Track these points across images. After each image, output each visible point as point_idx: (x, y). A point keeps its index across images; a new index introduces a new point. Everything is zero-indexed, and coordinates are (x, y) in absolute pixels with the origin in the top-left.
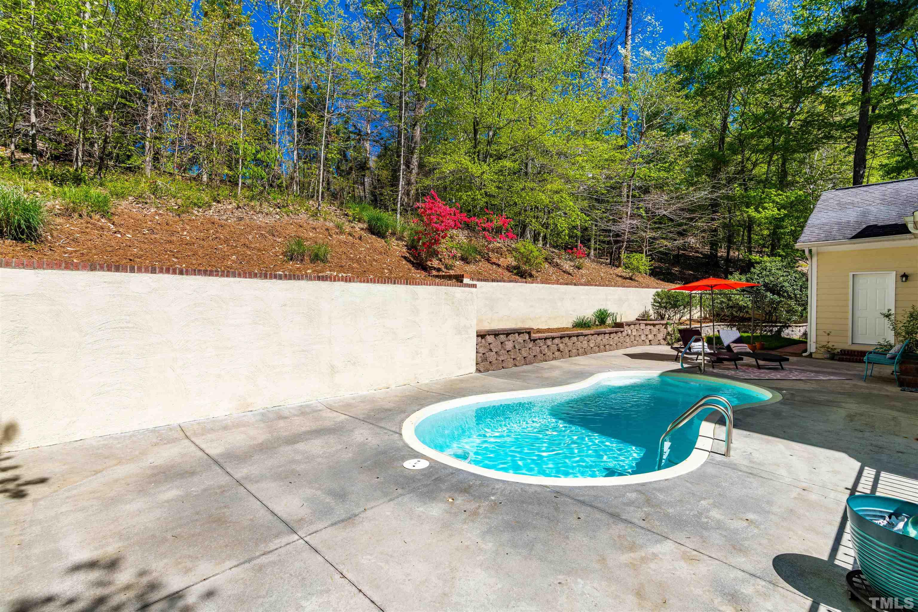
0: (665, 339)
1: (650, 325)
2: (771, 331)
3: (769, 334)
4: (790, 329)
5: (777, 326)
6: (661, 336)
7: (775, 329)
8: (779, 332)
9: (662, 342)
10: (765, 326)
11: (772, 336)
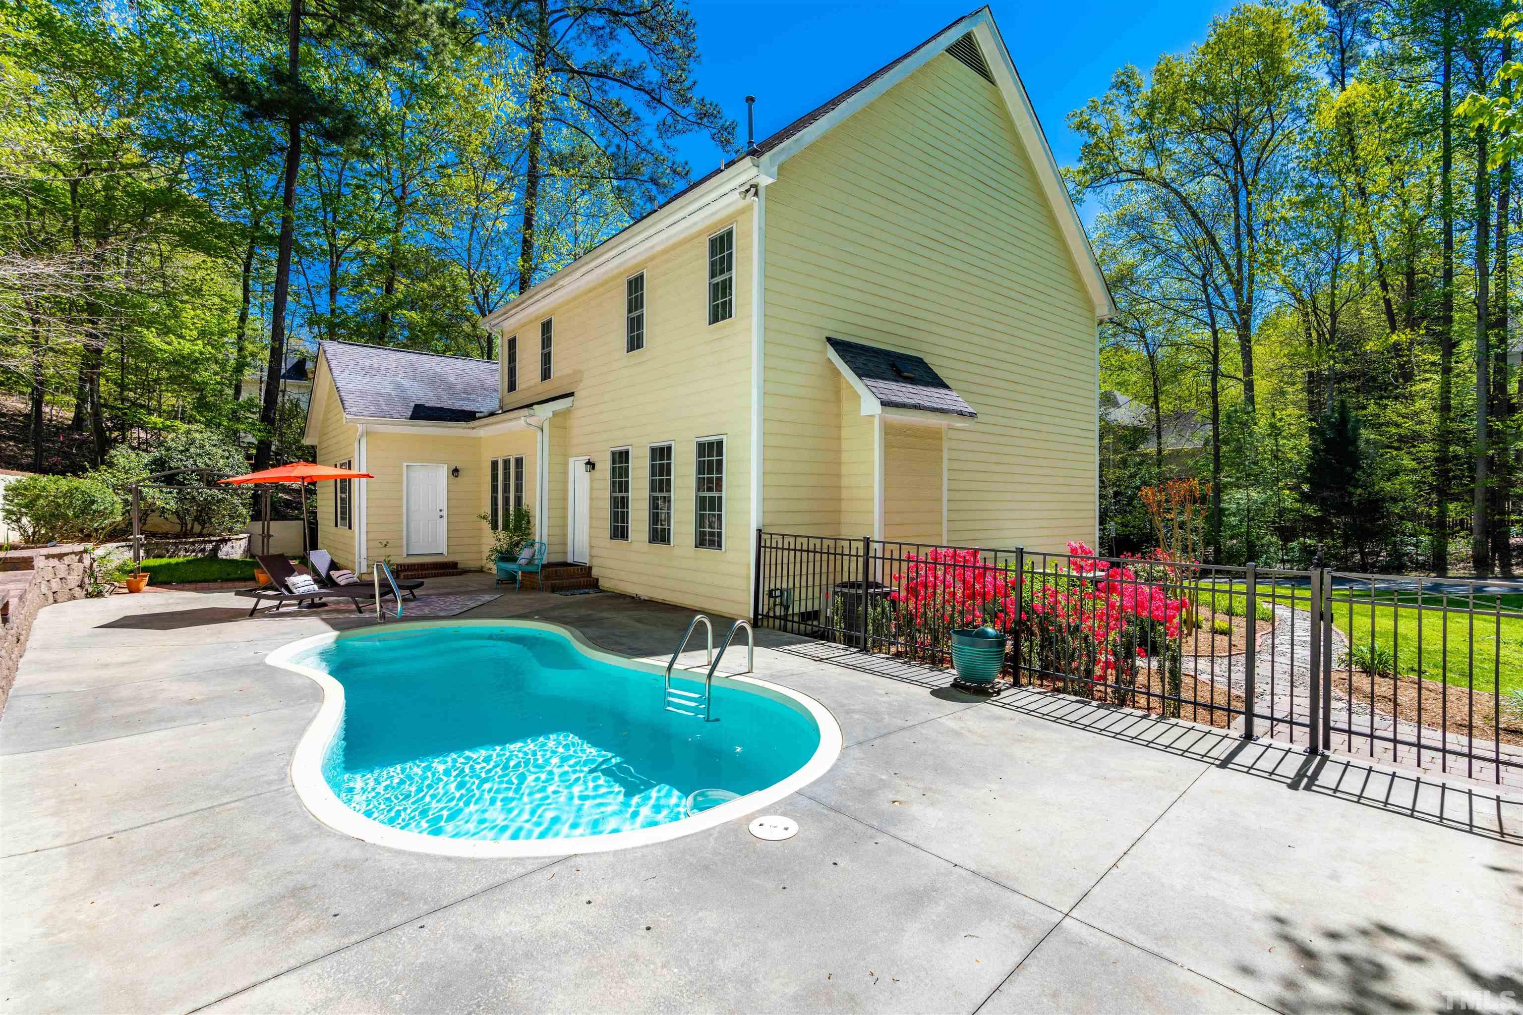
0: (81, 586)
1: (53, 556)
2: (203, 550)
3: (200, 555)
4: (229, 543)
5: (211, 542)
6: (74, 580)
7: (209, 547)
8: (216, 550)
9: (78, 592)
10: (193, 543)
11: (205, 557)
